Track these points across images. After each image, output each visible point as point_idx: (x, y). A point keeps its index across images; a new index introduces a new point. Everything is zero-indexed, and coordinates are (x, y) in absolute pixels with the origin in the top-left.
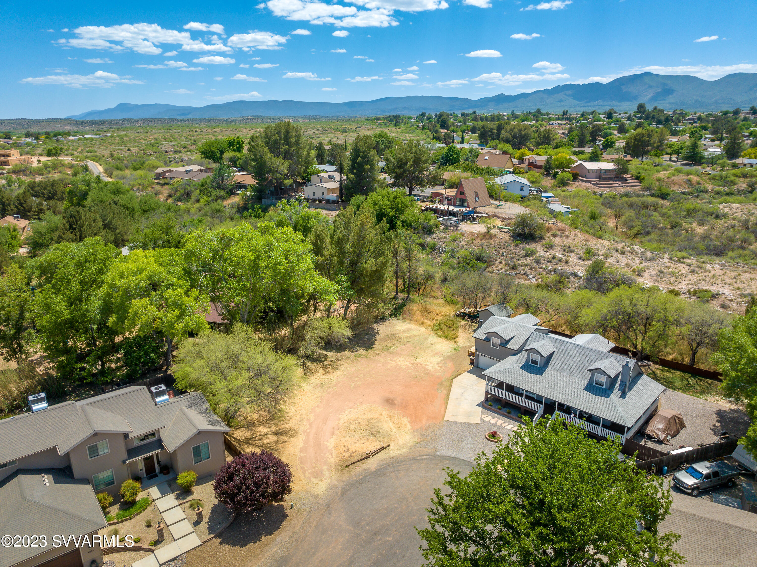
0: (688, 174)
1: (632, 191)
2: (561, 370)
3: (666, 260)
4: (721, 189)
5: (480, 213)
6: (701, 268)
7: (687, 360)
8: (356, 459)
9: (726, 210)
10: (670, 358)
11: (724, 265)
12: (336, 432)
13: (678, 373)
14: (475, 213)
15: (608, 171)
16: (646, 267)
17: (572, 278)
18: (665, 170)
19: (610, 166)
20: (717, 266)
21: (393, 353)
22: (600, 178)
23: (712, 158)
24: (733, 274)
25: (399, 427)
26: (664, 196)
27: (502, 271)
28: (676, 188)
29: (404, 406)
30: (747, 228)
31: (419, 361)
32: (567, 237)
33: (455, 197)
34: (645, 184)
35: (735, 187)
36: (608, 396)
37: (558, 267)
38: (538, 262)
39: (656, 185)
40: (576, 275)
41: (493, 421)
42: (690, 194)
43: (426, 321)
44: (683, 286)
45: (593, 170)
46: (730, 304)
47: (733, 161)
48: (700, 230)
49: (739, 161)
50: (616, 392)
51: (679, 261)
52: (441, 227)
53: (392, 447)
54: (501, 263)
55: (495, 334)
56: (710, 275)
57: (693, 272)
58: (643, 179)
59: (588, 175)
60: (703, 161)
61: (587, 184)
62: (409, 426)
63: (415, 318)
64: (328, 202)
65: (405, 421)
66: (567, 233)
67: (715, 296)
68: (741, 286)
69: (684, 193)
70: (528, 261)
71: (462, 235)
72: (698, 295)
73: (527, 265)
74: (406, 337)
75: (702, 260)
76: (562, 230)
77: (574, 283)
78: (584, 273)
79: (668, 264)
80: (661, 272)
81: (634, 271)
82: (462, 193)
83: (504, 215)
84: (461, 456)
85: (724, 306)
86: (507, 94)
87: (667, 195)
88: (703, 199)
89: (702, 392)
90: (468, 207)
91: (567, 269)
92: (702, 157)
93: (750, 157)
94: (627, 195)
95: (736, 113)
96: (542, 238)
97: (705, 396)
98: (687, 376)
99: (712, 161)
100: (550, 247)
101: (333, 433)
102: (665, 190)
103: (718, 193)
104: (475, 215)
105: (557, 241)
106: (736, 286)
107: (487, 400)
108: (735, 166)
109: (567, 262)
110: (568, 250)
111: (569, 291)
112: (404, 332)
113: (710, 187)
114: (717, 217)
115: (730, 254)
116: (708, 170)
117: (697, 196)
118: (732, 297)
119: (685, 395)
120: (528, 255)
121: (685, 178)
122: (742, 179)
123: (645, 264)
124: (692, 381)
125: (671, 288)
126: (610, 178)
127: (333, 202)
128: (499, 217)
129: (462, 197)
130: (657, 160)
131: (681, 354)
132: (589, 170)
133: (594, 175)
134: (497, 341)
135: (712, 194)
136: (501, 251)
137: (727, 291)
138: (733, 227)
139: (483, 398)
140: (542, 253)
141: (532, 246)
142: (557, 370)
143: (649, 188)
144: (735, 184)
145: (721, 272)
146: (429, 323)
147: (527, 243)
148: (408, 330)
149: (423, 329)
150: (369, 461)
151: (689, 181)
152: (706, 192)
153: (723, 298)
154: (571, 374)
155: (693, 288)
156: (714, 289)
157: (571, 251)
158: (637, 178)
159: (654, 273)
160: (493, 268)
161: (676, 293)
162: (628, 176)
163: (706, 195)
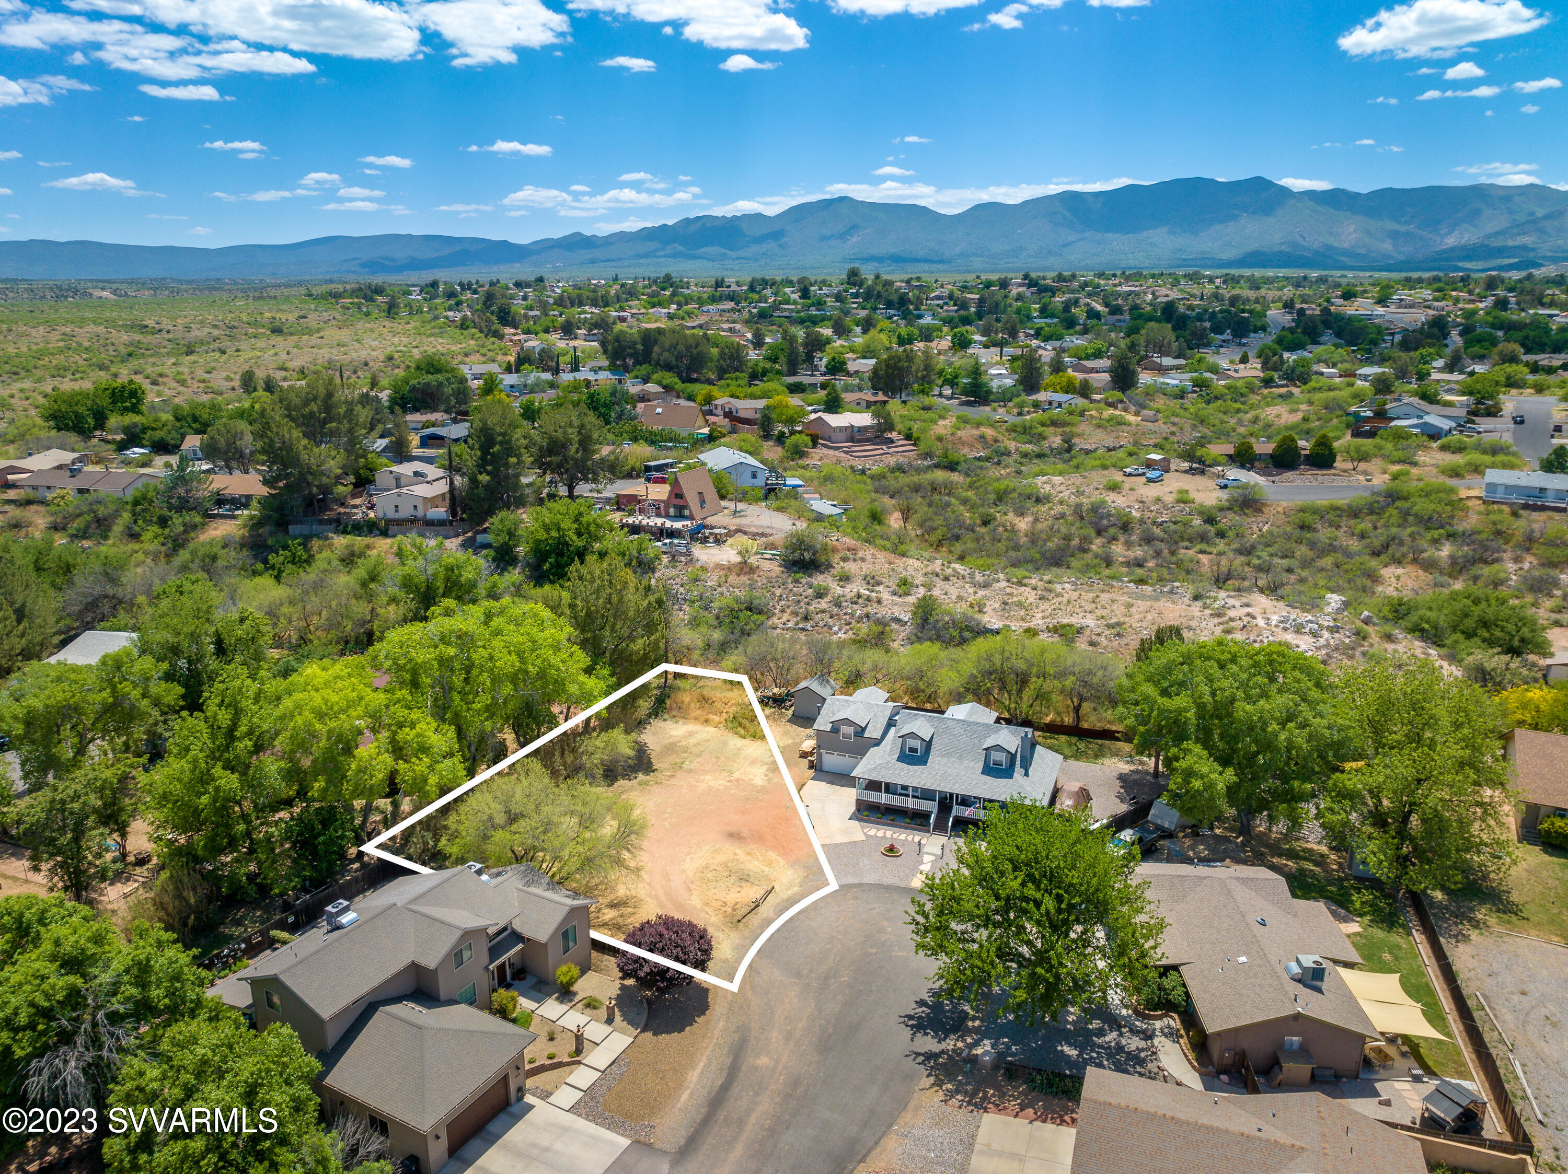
0: (978, 425)
1: (906, 461)
2: (948, 755)
3: (1003, 584)
4: (1029, 448)
5: (712, 528)
6: (1050, 591)
7: (1068, 720)
8: (745, 910)
9: (1048, 488)
10: (1048, 720)
11: (1075, 584)
12: (692, 886)
13: (1063, 738)
14: (705, 527)
15: (862, 429)
16: (984, 597)
17: (894, 626)
18: (942, 417)
19: (864, 419)
20: (1067, 586)
21: (690, 771)
22: (852, 440)
23: (1004, 393)
24: (1091, 596)
25: (770, 864)
26: (952, 466)
27: (790, 624)
28: (966, 450)
29: (759, 838)
30: (1082, 518)
31: (736, 775)
32: (863, 560)
33: (667, 503)
34: (923, 446)
35: (1045, 444)
36: (1011, 777)
37: (869, 609)
38: (838, 605)
39: (938, 450)
40: (898, 620)
41: (880, 834)
42: (987, 459)
43: (711, 717)
44: (1037, 621)
45: (841, 429)
46: (1098, 639)
47: (1033, 397)
48: (1023, 524)
49: (1042, 396)
50: (1018, 771)
51: (1020, 584)
52: (665, 559)
53: (777, 888)
54: (783, 611)
55: (847, 721)
56: (1065, 600)
57: (1042, 598)
58: (918, 439)
59: (835, 436)
60: (992, 397)
61: (836, 453)
62: (782, 861)
63: (693, 714)
64: (430, 523)
65: (772, 855)
66: (860, 554)
67: (1080, 631)
68: (1104, 612)
69: (979, 459)
70: (823, 604)
71: (704, 569)
72: (1061, 631)
73: (824, 611)
74: (695, 745)
75: (1046, 578)
76: (853, 550)
77: (898, 632)
78: (909, 615)
79: (1008, 590)
80: (1005, 603)
81: (972, 606)
82: (680, 496)
83: (753, 530)
84: (866, 880)
85: (1092, 644)
86: (588, 233)
87: (957, 463)
88: (1006, 467)
89: (1096, 756)
90: (691, 518)
91: (882, 612)
92: (989, 392)
93: (1055, 391)
94: (900, 469)
95: (1004, 284)
96: (829, 566)
97: (1100, 761)
98: (1074, 740)
99: (1005, 397)
100: (845, 579)
101: (690, 890)
102: (954, 456)
103: (1025, 455)
104: (707, 531)
105: (851, 567)
106: (1099, 613)
107: (858, 810)
108: (1036, 405)
109: (879, 602)
110: (872, 581)
111: (895, 645)
112: (685, 737)
113: (1012, 445)
114: (1038, 500)
115: (1074, 563)
116: (1001, 413)
117: (999, 463)
118: (1099, 630)
119: (1080, 763)
120: (820, 595)
121: (976, 432)
122: (1052, 429)
123: (981, 593)
124: (1082, 745)
125: (1026, 625)
126: (868, 440)
127: (442, 523)
128: (745, 533)
129: (679, 502)
130: (927, 401)
131: (1059, 714)
132: (835, 429)
133: (843, 436)
134: (850, 730)
135: (1016, 457)
136: (778, 592)
137: (1090, 621)
138: (1062, 516)
139: (853, 809)
140: (839, 591)
141: (819, 580)
142: (943, 756)
143: (927, 455)
144: (1044, 438)
145: (1076, 594)
146: (717, 718)
147: (810, 576)
148: (691, 734)
149: (711, 730)
150: (761, 909)
151: (982, 437)
152: (1008, 454)
153: (1087, 632)
154: (960, 758)
155: (1053, 623)
156: (1076, 621)
157: (879, 583)
158: (908, 437)
159: (997, 605)
160: (775, 620)
161: (1031, 632)
162: (894, 435)
163: (1010, 460)
